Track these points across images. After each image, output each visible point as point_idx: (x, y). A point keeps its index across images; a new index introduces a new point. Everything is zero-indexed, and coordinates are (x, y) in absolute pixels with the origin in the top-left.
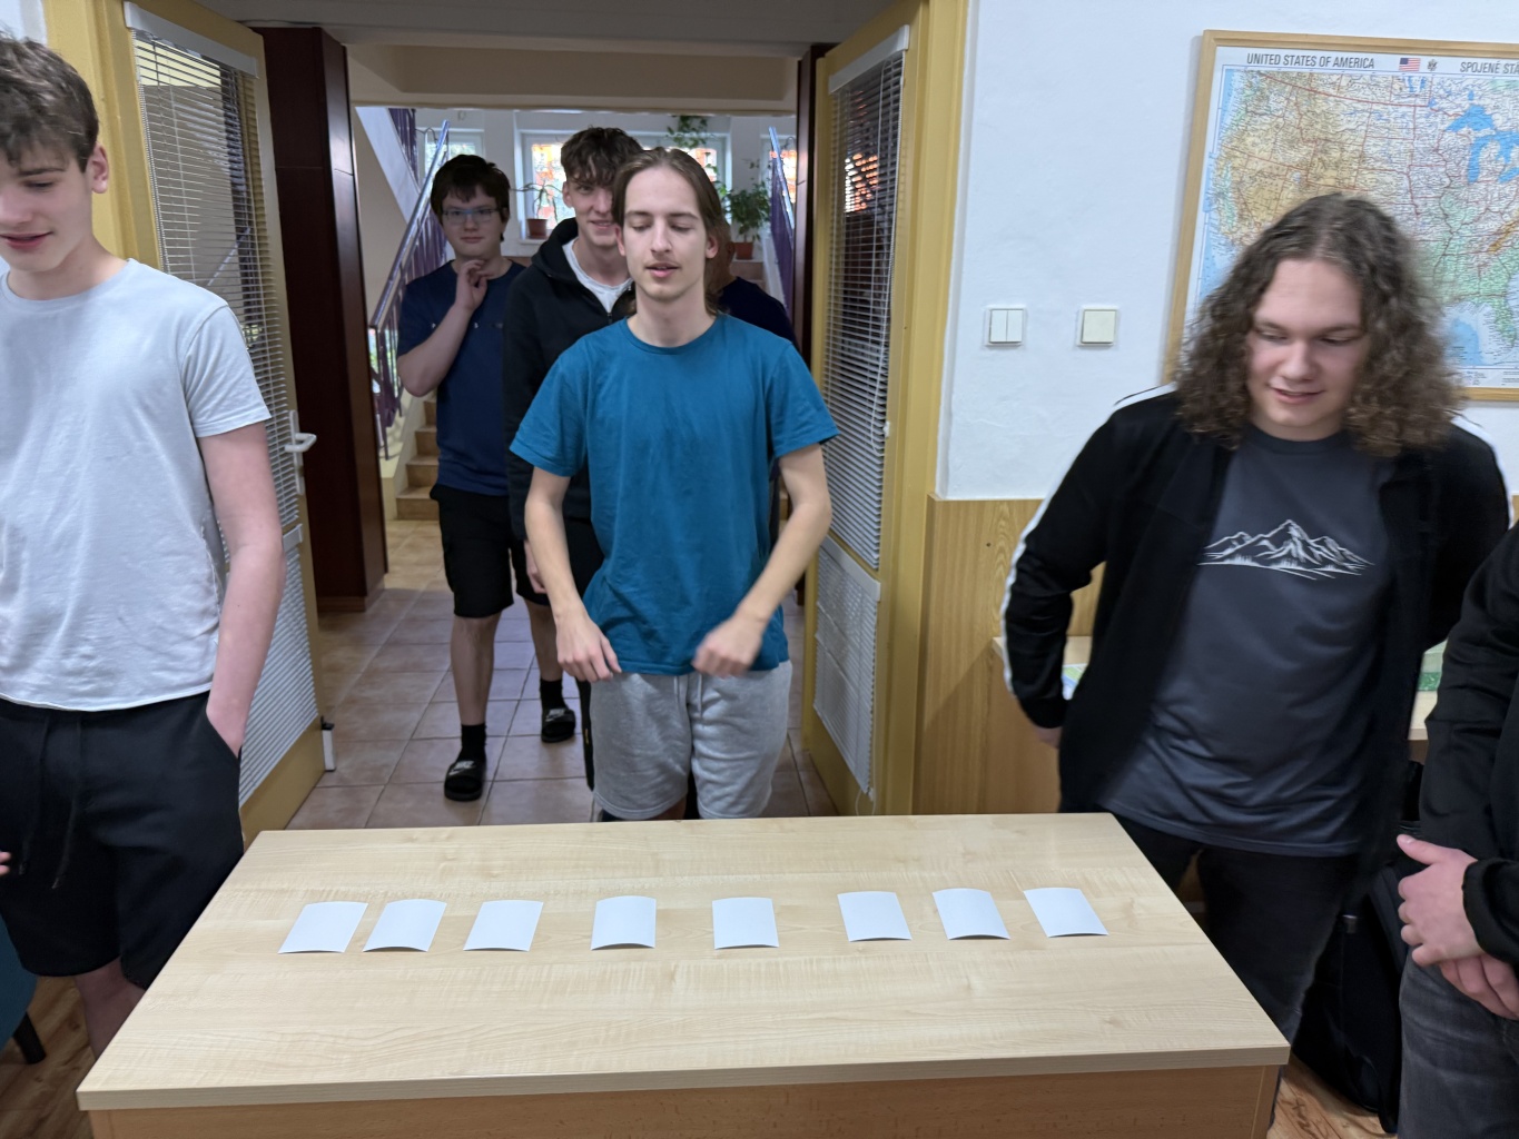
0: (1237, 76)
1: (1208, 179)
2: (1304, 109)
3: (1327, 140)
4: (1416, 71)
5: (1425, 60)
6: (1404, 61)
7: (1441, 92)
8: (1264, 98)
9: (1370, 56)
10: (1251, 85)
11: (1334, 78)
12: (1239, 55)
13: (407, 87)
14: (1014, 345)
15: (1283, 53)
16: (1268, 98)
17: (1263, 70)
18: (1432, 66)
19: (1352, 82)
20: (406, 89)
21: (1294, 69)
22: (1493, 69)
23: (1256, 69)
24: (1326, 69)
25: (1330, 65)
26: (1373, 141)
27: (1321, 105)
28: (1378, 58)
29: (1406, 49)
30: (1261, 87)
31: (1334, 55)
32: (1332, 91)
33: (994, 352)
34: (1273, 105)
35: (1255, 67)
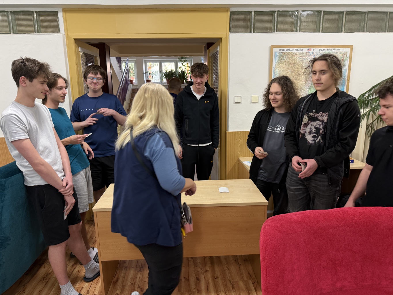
0: (277, 53)
1: (273, 72)
2: (290, 58)
3: (295, 64)
4: (311, 51)
5: (312, 49)
6: (308, 49)
7: (316, 54)
8: (283, 57)
9: (302, 49)
10: (280, 55)
11: (296, 53)
12: (277, 50)
13: (121, 53)
14: (239, 103)
15: (286, 49)
16: (284, 57)
17: (282, 52)
18: (314, 50)
19: (299, 53)
20: (120, 53)
21: (288, 51)
22: (325, 50)
23: (281, 52)
24: (294, 51)
25: (295, 50)
26: (304, 64)
27: (293, 58)
28: (303, 49)
29: (309, 47)
30: (282, 55)
31: (295, 49)
32: (295, 55)
33: (236, 104)
34: (285, 58)
35: (281, 51)
